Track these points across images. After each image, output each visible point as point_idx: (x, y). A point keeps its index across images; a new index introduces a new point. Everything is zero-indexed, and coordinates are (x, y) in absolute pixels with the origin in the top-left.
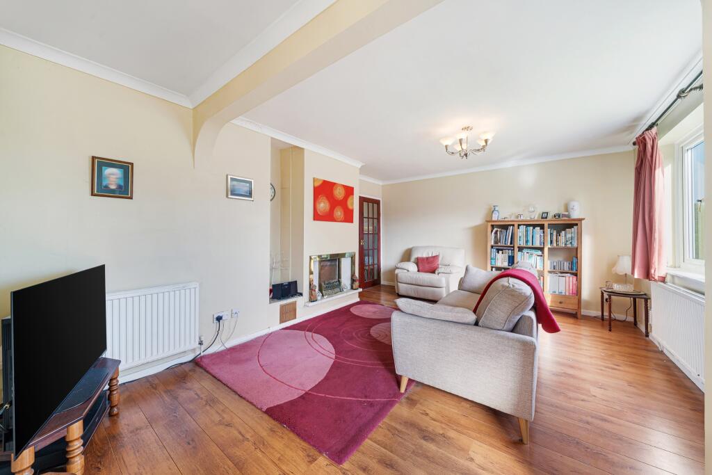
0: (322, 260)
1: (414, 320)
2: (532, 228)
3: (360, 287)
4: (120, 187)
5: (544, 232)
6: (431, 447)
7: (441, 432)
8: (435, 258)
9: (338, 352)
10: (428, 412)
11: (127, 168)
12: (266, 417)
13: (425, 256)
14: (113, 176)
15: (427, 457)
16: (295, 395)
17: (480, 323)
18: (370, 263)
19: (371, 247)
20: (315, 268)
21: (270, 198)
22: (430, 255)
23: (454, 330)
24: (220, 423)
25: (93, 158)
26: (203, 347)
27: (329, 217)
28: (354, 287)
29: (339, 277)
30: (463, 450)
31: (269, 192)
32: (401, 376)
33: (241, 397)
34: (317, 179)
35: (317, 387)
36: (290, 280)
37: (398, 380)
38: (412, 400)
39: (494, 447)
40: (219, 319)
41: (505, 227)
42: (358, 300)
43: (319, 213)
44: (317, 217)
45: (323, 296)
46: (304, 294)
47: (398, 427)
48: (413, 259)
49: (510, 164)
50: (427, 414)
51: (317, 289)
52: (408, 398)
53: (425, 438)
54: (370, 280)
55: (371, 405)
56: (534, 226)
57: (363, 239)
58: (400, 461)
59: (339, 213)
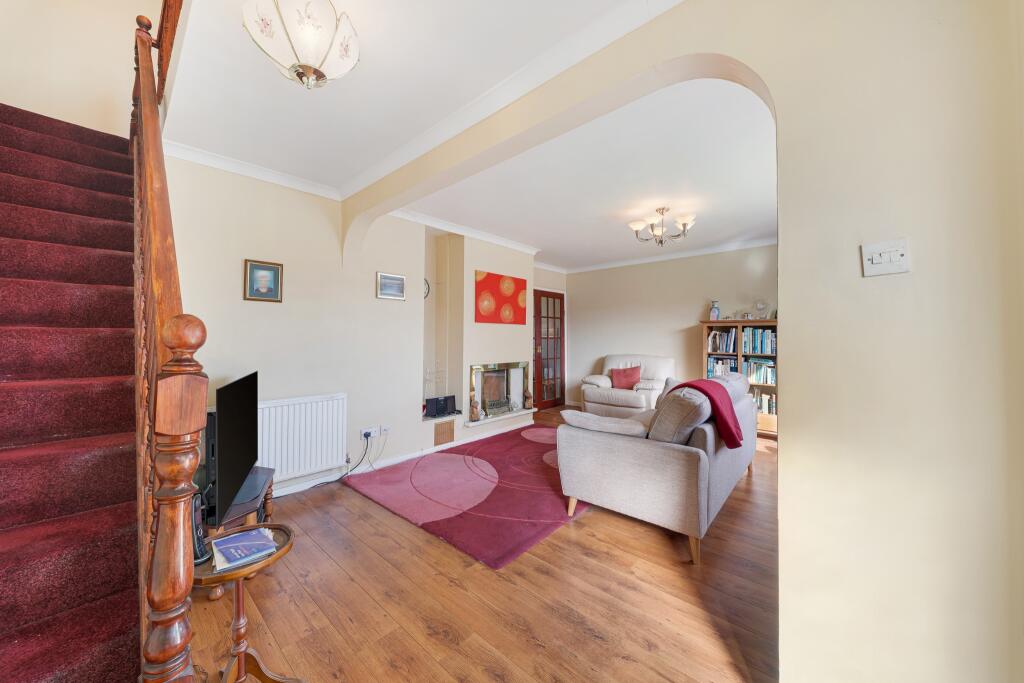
0: (487, 370)
1: (581, 433)
2: (760, 331)
3: (535, 406)
4: (270, 290)
5: (776, 337)
6: (592, 561)
7: (606, 550)
8: (635, 370)
9: (501, 477)
10: (596, 533)
11: (276, 269)
12: (421, 531)
13: (621, 367)
14: (264, 278)
15: (586, 569)
16: (453, 514)
17: (650, 436)
18: (551, 377)
19: (551, 356)
20: (477, 382)
21: (423, 295)
22: (629, 367)
23: (621, 442)
24: (375, 534)
25: (246, 261)
26: (350, 466)
27: (494, 318)
28: (527, 405)
29: (508, 392)
30: (626, 566)
31: (423, 289)
32: (568, 497)
33: (395, 514)
34: (480, 272)
35: (476, 508)
36: (447, 395)
37: (566, 500)
38: (580, 523)
39: (659, 564)
40: (367, 435)
41: (726, 330)
42: (532, 422)
43: (482, 313)
44: (480, 318)
45: (486, 415)
46: (463, 413)
47: (560, 544)
48: (606, 371)
49: (733, 247)
50: (594, 536)
51: (479, 407)
52: (576, 522)
53: (587, 554)
54: (550, 399)
55: (535, 525)
56: (764, 328)
57: (540, 344)
58: (557, 569)
59: (507, 312)
